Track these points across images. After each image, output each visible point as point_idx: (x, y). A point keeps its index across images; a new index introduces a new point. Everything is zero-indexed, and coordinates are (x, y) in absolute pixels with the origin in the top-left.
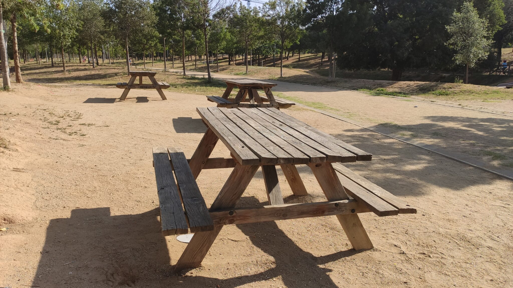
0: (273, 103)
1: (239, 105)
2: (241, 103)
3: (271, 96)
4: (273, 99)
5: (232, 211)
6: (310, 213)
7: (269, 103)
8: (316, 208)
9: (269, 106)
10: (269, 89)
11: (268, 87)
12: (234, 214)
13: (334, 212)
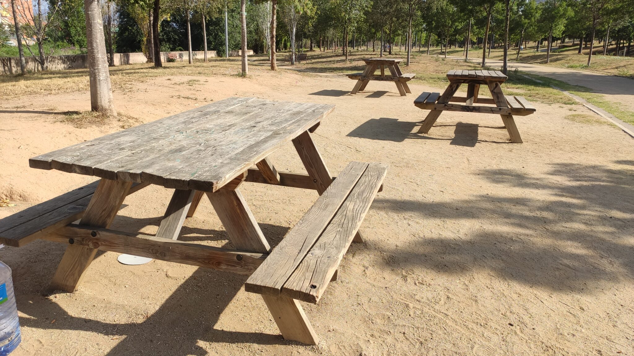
0: (502, 105)
1: (445, 105)
2: (450, 103)
3: (499, 95)
4: (503, 101)
5: (95, 231)
6: (198, 260)
7: (495, 106)
8: (208, 254)
9: (494, 110)
10: (497, 85)
11: (496, 81)
12: (98, 236)
13: (235, 268)
